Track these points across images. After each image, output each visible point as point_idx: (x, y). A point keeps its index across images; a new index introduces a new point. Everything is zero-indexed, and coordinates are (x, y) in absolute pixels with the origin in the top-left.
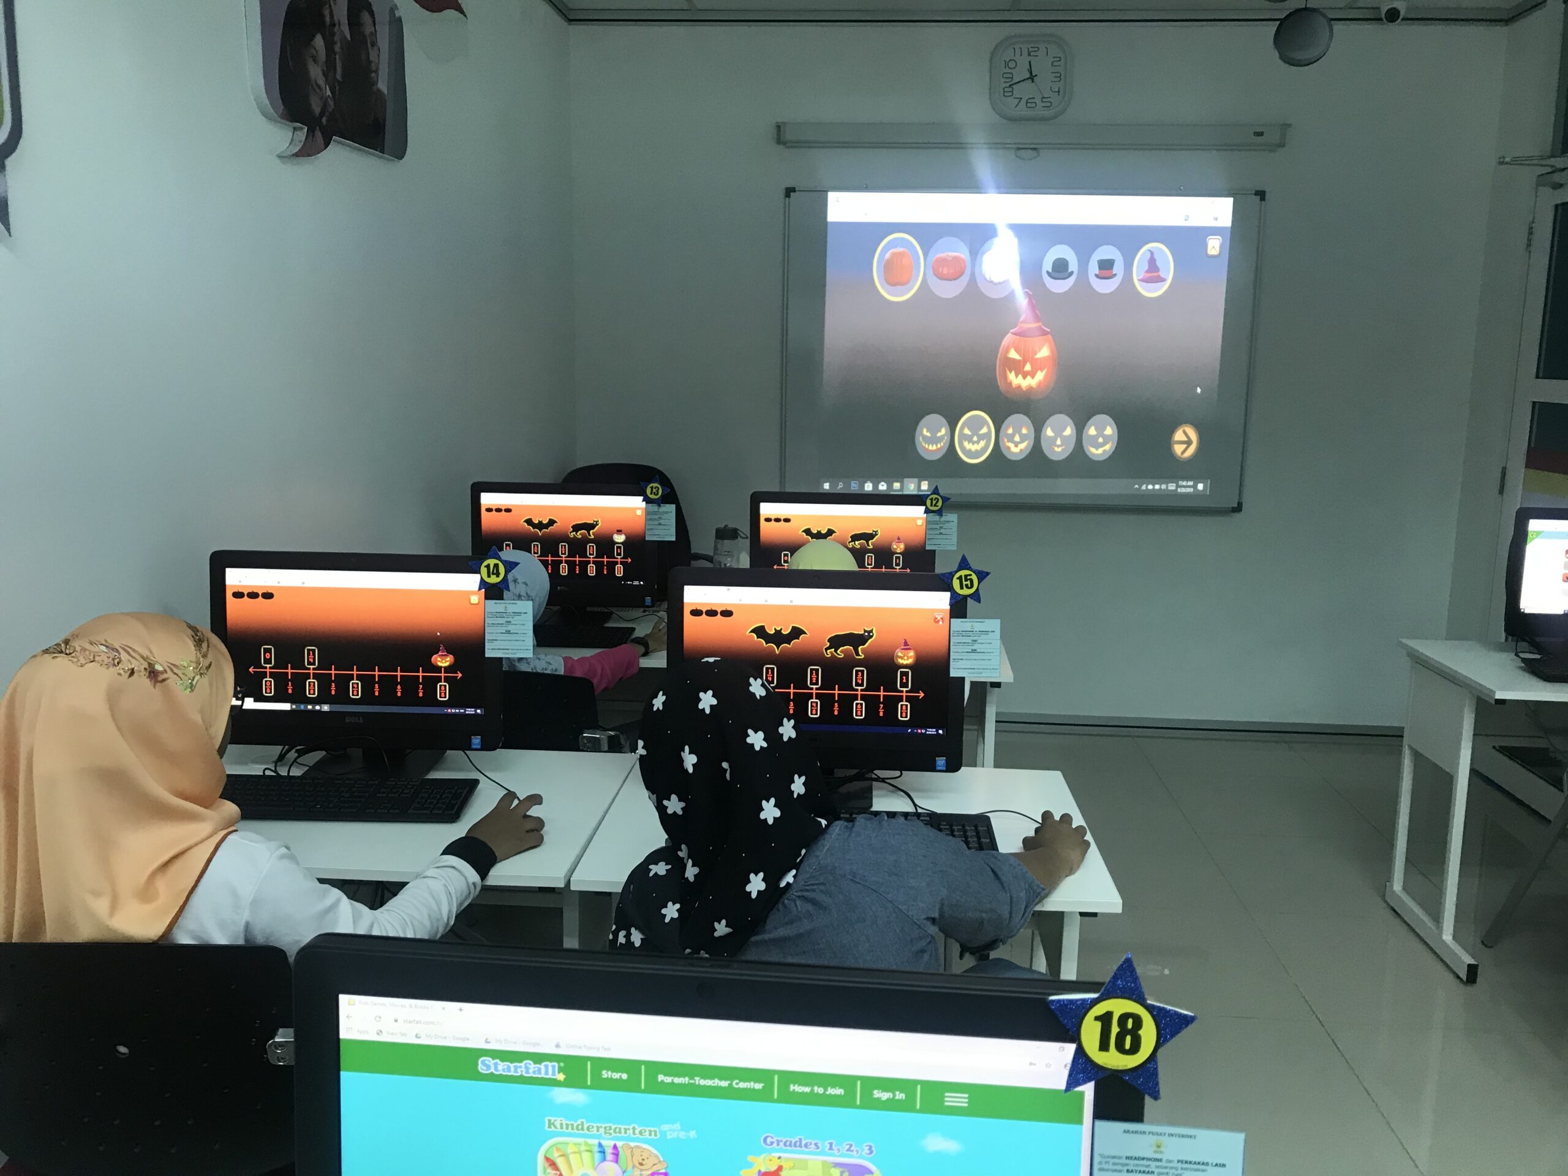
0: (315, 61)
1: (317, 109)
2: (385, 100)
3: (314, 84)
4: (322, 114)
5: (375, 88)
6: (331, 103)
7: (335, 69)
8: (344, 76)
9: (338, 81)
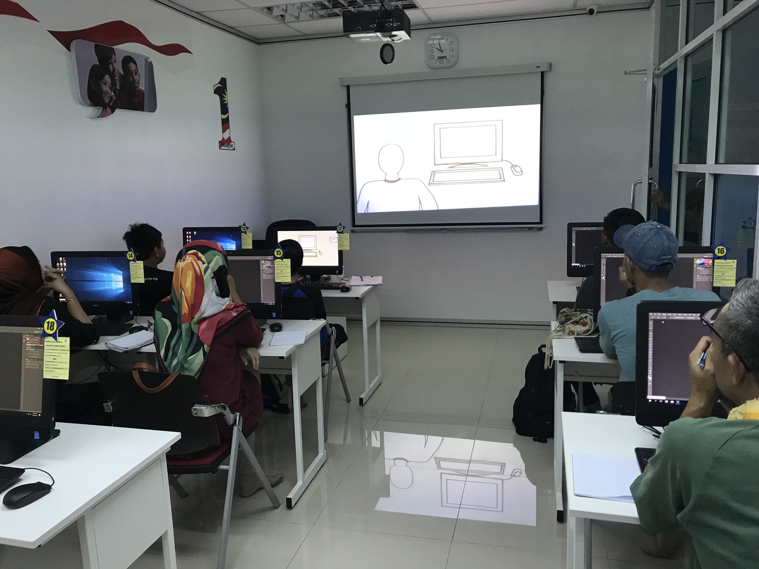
0: (105, 84)
1: (107, 101)
2: (143, 93)
3: (105, 93)
4: (110, 102)
5: (137, 89)
6: (114, 97)
7: (116, 85)
8: (120, 87)
9: (118, 90)
